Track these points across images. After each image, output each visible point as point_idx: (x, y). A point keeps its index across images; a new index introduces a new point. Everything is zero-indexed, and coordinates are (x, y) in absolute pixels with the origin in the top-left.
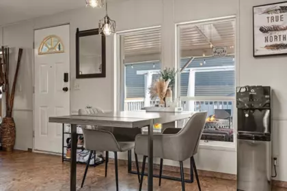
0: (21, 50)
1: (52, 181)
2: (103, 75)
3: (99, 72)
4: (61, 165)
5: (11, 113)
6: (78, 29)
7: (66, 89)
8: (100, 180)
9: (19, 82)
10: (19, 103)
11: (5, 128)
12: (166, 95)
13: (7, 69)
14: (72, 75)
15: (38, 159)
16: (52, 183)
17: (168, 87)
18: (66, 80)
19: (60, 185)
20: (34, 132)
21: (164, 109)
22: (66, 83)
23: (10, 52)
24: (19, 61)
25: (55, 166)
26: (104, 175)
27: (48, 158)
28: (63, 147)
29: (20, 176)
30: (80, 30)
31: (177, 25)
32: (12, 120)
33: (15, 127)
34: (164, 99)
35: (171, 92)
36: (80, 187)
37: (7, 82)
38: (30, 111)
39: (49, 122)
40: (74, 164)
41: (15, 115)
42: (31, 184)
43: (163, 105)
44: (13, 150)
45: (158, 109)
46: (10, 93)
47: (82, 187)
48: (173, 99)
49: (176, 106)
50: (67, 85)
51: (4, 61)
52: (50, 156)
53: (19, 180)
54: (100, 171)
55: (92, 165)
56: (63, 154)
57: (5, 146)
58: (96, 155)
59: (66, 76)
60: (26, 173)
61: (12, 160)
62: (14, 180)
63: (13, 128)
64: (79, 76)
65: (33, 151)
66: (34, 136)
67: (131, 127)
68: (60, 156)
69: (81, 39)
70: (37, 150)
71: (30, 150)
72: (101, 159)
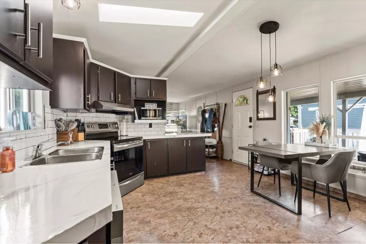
0: (226, 105)
1: (241, 180)
2: (274, 118)
3: (272, 116)
4: (248, 172)
5: (221, 138)
6: (257, 91)
7: (250, 127)
8: (271, 185)
9: (225, 122)
10: (225, 133)
11: (218, 147)
12: (322, 134)
13: (219, 115)
14: (254, 118)
15: (235, 165)
16: (241, 181)
17: (325, 128)
18: (251, 121)
19: (246, 183)
20: (233, 150)
21: (319, 145)
22: (251, 123)
23: (220, 105)
24: (225, 110)
25: (244, 172)
26: (274, 183)
27: (240, 166)
28: (249, 161)
29: (225, 174)
30: (259, 91)
31: (333, 82)
32: (222, 142)
33: (223, 146)
34: (321, 137)
35: (327, 131)
36: (257, 186)
37: (219, 122)
38: (231, 138)
39: (239, 149)
40: (253, 172)
41: (223, 140)
42: (230, 179)
43: (320, 141)
44: (222, 159)
45: (314, 144)
46: (221, 128)
47: (258, 186)
48: (329, 137)
49: (331, 143)
50: (251, 124)
51: (217, 111)
52: (241, 165)
53: (225, 176)
54: (271, 180)
55: (266, 175)
56: (249, 165)
57: (218, 156)
58: (269, 169)
59: (251, 119)
60: (228, 173)
61: (222, 164)
62: (223, 175)
63: (222, 147)
64: (258, 119)
65: (232, 161)
66: (233, 153)
67: (283, 158)
68: (247, 166)
69: (260, 96)
70: (234, 160)
71: (231, 160)
72: (273, 172)
